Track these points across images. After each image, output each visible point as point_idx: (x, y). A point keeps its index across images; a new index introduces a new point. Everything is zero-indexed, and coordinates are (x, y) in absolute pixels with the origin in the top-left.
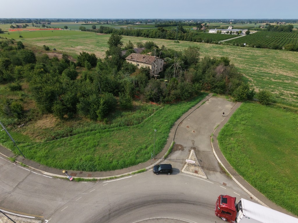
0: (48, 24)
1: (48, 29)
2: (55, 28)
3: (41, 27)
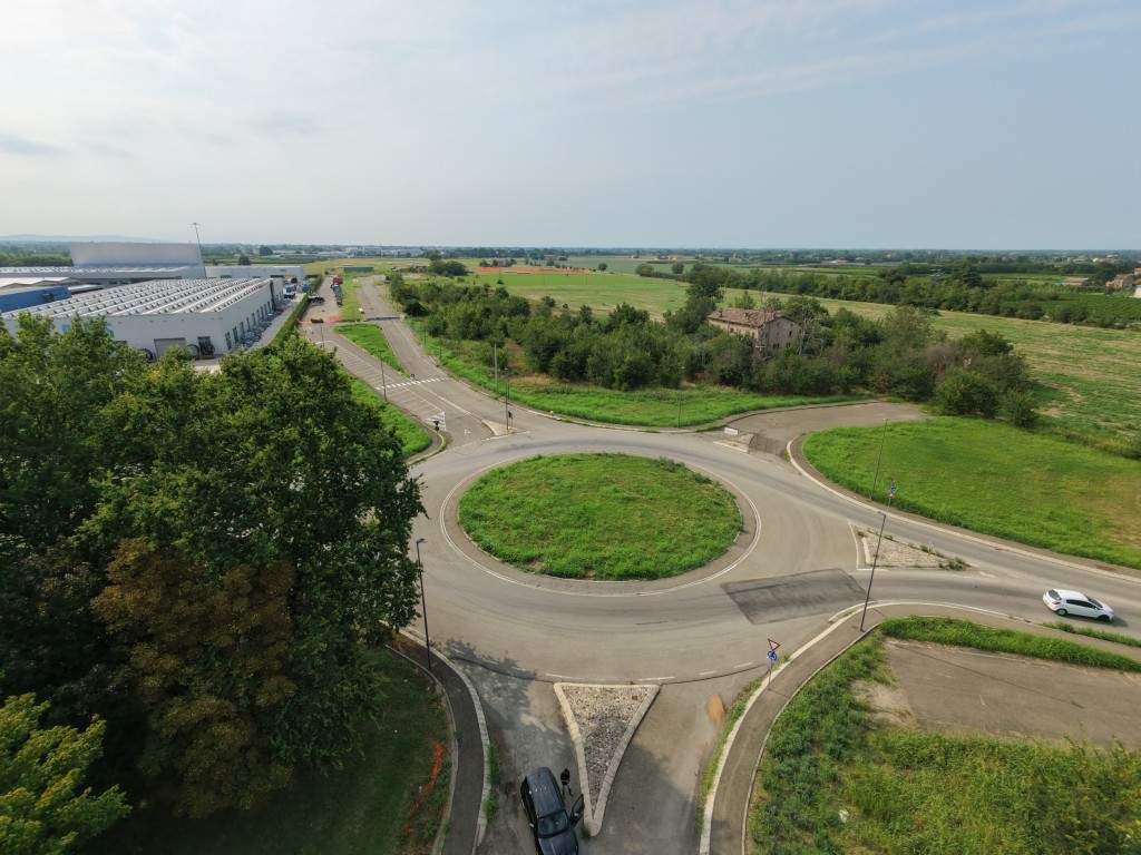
0: (561, 259)
1: (559, 269)
2: (577, 269)
3: (544, 267)
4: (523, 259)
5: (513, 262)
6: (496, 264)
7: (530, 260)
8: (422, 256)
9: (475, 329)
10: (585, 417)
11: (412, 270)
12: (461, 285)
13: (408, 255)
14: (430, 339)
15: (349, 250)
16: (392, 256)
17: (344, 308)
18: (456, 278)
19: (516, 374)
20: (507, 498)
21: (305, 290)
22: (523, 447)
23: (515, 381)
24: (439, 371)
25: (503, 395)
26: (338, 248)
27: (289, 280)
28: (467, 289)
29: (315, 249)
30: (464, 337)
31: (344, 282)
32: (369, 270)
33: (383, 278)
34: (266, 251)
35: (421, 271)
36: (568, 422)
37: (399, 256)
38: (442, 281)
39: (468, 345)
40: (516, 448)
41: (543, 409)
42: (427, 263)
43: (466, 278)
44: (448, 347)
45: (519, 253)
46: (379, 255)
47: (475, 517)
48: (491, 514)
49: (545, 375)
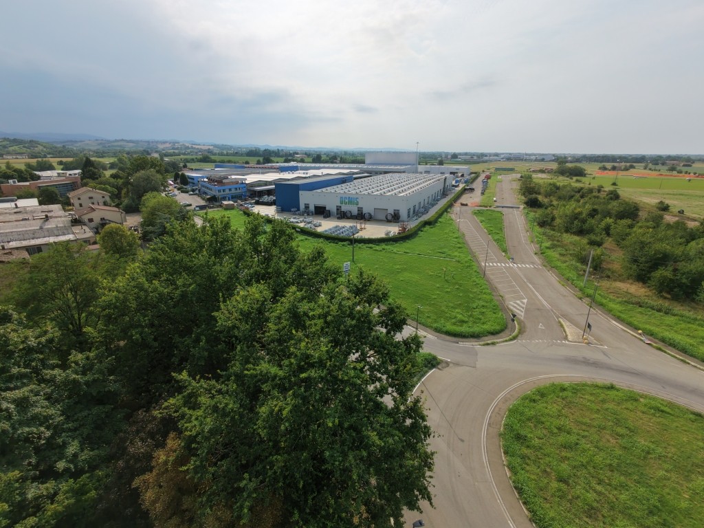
0: (684, 166)
1: (681, 175)
3: (663, 172)
4: (643, 164)
5: (632, 167)
6: (614, 168)
7: (650, 165)
8: (553, 161)
9: (578, 226)
10: (684, 351)
11: (542, 171)
12: (578, 185)
13: (543, 160)
14: (537, 229)
15: (502, 156)
16: (531, 160)
17: (484, 197)
18: (575, 178)
19: (608, 277)
20: (559, 429)
21: (466, 182)
22: (596, 365)
23: (605, 284)
24: (536, 258)
25: (588, 296)
26: (497, 155)
27: (460, 175)
28: (582, 189)
29: (483, 155)
30: (567, 231)
31: (492, 178)
32: (512, 170)
33: (519, 175)
34: (455, 156)
35: (548, 172)
36: (659, 349)
37: (536, 160)
38: (562, 181)
39: (569, 238)
40: (586, 362)
41: (630, 324)
42: (554, 166)
43: (583, 179)
44: (550, 238)
45: (641, 159)
46: (522, 160)
47: (519, 437)
48: (536, 442)
49: (641, 284)
